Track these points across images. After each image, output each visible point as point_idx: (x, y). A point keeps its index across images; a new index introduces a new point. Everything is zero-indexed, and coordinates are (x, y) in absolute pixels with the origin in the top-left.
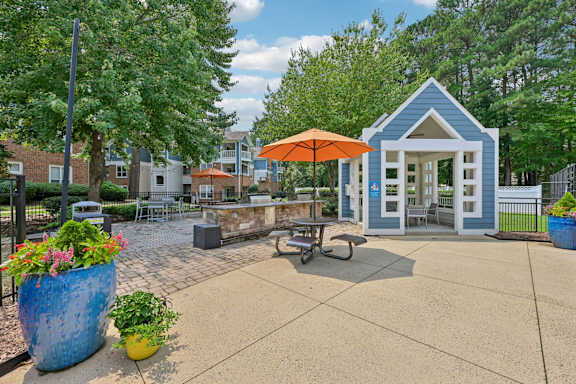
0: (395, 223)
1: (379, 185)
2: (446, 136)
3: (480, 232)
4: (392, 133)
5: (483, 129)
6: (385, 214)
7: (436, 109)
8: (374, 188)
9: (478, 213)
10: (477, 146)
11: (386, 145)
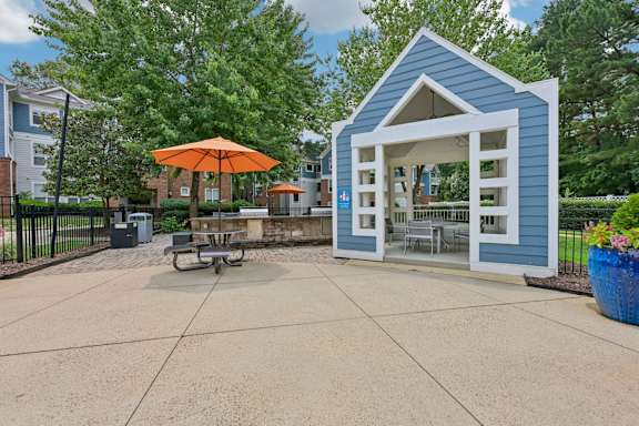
0: (369, 244)
1: (350, 194)
2: (454, 111)
3: (517, 271)
4: (366, 123)
5: (519, 86)
6: (357, 231)
7: (427, 75)
8: (344, 197)
9: (512, 236)
10: (507, 119)
11: (359, 141)
